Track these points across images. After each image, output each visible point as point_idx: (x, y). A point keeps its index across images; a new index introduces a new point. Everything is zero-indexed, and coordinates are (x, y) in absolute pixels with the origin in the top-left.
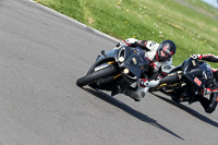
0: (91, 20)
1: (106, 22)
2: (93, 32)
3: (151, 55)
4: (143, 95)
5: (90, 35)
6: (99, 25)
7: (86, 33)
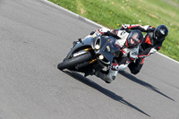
0: (83, 11)
1: (94, 12)
2: (84, 21)
3: (121, 43)
4: (114, 78)
5: (82, 23)
6: (89, 15)
7: (79, 21)
